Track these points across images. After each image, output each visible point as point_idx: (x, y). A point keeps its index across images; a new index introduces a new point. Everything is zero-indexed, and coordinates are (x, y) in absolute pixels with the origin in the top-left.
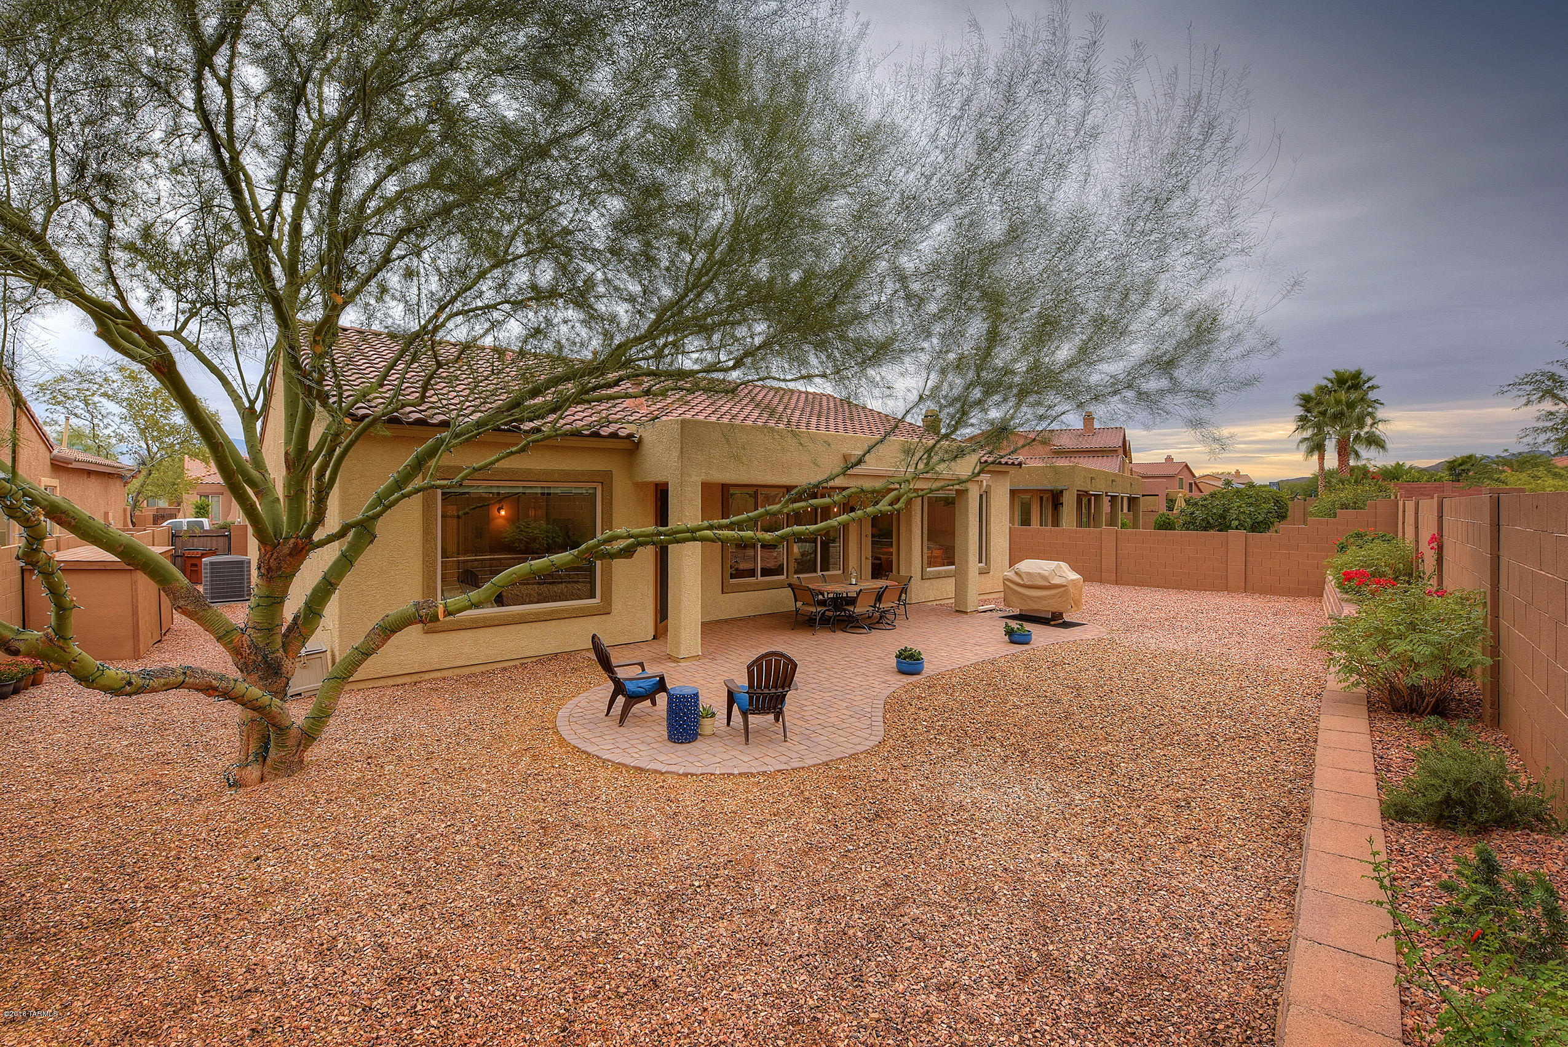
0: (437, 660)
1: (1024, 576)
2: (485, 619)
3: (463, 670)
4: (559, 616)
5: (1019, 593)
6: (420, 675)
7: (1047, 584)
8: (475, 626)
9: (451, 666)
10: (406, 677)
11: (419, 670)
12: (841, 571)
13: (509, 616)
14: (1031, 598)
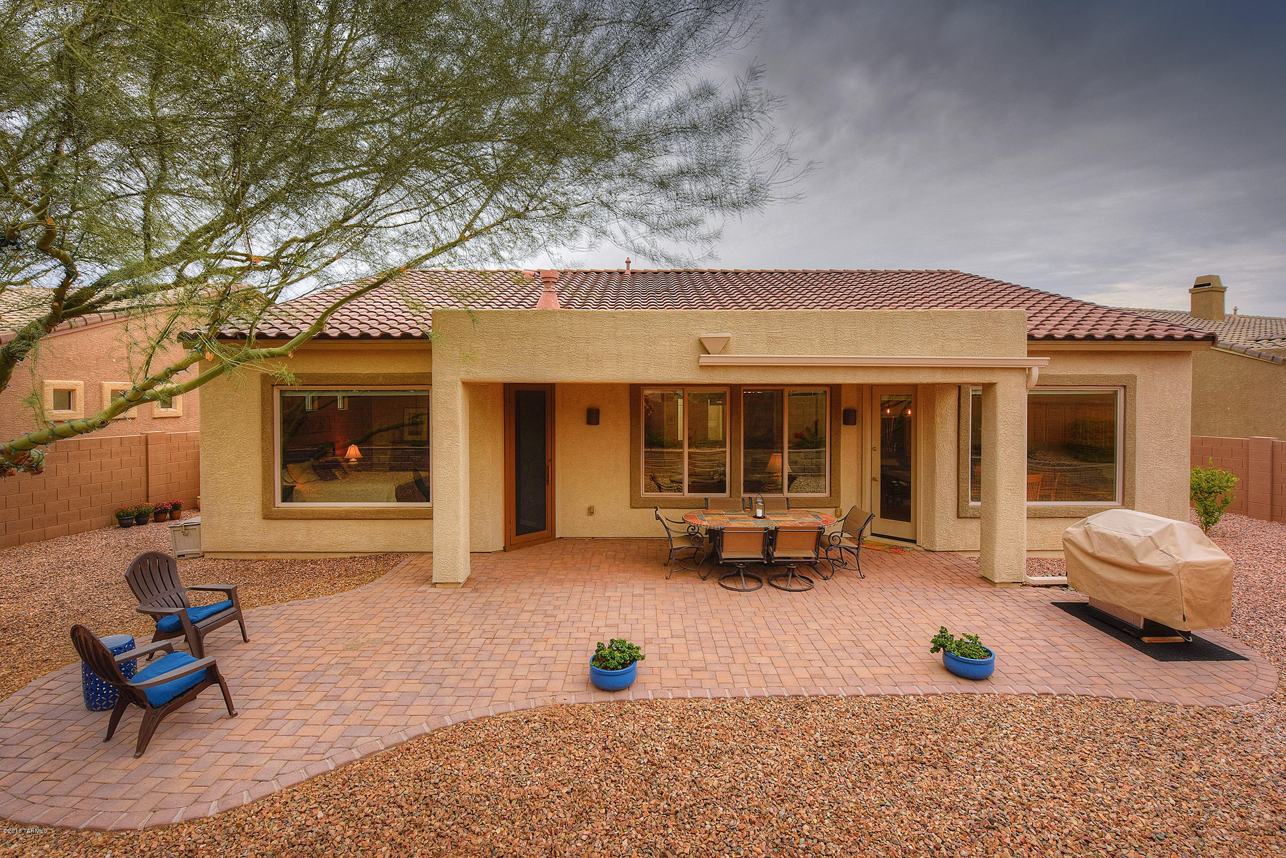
0: (275, 543)
1: (1095, 540)
2: (313, 512)
3: (300, 555)
4: (385, 516)
5: (1087, 569)
6: (264, 554)
7: (1133, 563)
8: (304, 517)
9: (288, 550)
10: (253, 554)
11: (261, 550)
12: (827, 494)
13: (335, 512)
14: (1106, 583)
